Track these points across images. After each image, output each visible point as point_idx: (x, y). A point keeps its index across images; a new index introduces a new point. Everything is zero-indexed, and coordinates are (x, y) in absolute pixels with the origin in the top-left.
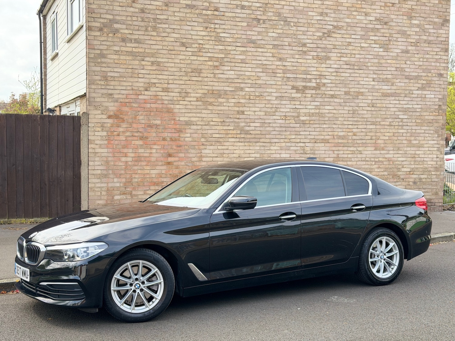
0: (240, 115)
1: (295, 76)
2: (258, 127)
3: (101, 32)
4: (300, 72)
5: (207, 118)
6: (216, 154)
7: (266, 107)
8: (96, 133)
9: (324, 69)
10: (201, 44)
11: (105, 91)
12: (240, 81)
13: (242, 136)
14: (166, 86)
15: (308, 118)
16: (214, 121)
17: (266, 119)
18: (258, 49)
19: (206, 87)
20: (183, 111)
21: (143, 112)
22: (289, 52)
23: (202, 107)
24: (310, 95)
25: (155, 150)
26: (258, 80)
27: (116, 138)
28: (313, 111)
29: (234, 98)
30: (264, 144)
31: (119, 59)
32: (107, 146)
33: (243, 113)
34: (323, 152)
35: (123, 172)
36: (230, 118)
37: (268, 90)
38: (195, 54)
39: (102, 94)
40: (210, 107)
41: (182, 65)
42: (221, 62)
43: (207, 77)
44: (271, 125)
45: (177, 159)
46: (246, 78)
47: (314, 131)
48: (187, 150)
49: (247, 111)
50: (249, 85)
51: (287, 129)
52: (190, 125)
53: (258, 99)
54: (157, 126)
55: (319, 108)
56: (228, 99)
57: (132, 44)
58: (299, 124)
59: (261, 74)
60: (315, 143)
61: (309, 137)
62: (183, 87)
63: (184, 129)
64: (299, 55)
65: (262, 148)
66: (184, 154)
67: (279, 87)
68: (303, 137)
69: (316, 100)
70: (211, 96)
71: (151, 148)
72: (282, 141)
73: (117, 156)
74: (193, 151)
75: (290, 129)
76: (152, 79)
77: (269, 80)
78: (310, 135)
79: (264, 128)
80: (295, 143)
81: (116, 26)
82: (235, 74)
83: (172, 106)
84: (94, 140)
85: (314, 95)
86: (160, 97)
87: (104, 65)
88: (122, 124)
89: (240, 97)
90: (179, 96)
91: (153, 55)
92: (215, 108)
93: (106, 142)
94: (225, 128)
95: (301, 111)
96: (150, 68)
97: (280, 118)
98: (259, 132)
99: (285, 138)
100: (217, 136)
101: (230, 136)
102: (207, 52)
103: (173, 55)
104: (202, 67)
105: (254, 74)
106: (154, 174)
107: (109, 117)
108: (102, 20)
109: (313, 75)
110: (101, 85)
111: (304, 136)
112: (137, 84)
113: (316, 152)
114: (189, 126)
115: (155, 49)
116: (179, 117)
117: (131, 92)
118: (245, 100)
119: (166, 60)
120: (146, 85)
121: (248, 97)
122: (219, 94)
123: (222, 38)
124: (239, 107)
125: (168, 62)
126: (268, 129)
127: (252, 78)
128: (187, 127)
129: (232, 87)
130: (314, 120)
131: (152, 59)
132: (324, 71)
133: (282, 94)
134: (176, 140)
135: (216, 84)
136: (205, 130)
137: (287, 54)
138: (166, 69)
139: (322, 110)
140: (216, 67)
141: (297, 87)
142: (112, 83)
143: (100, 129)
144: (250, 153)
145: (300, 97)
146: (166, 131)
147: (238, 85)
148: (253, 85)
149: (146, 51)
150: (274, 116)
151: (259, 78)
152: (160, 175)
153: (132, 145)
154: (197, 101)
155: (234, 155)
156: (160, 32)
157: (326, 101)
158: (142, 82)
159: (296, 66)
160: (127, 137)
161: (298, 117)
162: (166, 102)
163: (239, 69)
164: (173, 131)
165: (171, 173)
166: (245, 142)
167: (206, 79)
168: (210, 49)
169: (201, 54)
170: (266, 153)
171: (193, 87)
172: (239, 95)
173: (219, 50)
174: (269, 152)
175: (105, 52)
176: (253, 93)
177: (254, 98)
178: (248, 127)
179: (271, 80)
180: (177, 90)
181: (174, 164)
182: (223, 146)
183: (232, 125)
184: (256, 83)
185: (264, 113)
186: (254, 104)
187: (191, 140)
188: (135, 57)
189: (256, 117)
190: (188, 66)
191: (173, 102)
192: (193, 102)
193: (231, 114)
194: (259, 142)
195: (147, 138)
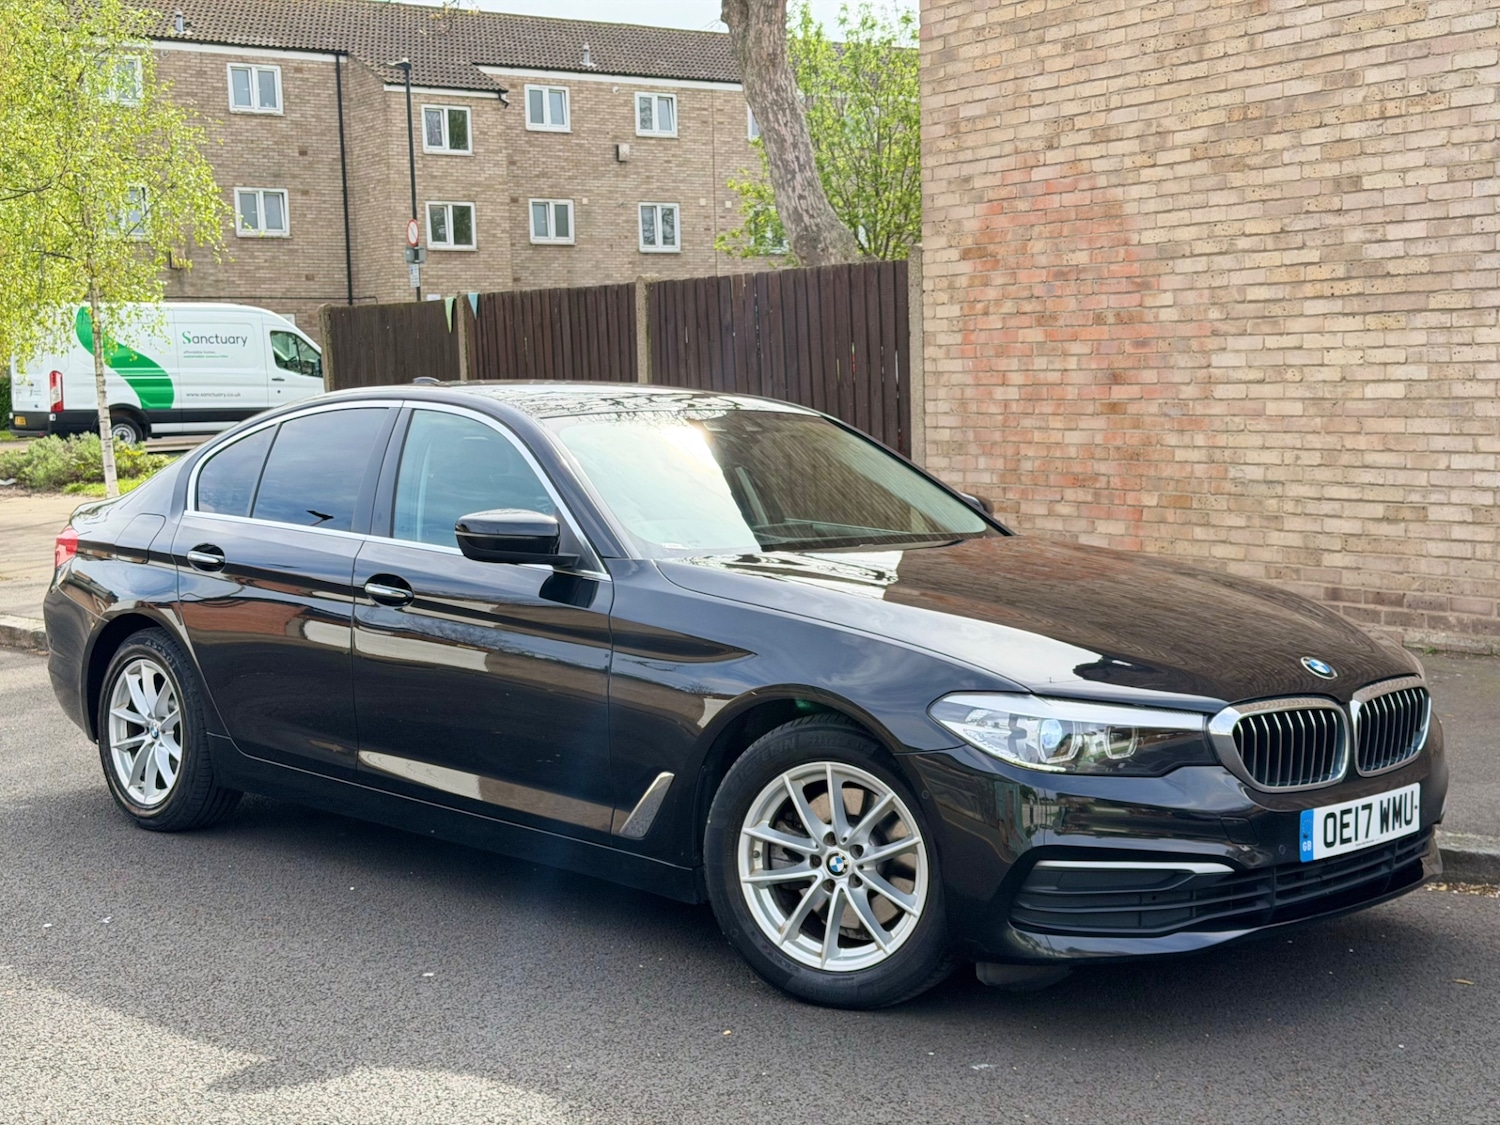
0: (1344, 196)
2: (1421, 243)
5: (1225, 226)
6: (1259, 368)
7: (1453, 144)
8: (938, 308)
12: (1343, 44)
13: (1356, 286)
14: (1101, 119)
16: (1250, 235)
17: (1455, 200)
19: (1224, 99)
20: (1151, 206)
21: (1042, 227)
23: (1211, 182)
25: (1075, 358)
26: (1417, 21)
27: (982, 323)
29: (1321, 126)
30: (1445, 319)
31: (984, 56)
32: (963, 352)
33: (1355, 182)
35: (997, 436)
36: (1308, 212)
37: (1461, 61)
39: (950, 183)
40: (1236, 179)
41: (1147, 30)
43: (1226, 55)
44: (1476, 226)
45: (1133, 391)
46: (1366, 24)
48: (1165, 356)
49: (1370, 174)
50: (1380, 55)
52: (1172, 258)
53: (1419, 109)
54: (1079, 269)
56: (1298, 132)
62: (1151, 112)
63: (1154, 276)
65: (1440, 338)
66: (1155, 371)
70: (1239, 130)
71: (1066, 354)
73: (984, 382)
74: (1182, 360)
76: (1066, 103)
77: (1464, 10)
79: (1444, 242)
82: (1325, 19)
83: (1119, 192)
84: (934, 334)
86: (1085, 166)
87: (952, 85)
88: (993, 274)
89: (1345, 116)
90: (1138, 150)
91: (1066, 16)
92: (1254, 177)
93: (958, 338)
94: (1291, 257)
96: (1058, 64)
98: (1422, 265)
100: (1262, 293)
101: (1309, 290)
104: (1211, 17)
106: (1074, 444)
107: (966, 255)
110: (947, 152)
112: (1027, 132)
114: (1171, 263)
116: (1140, 231)
117: (1010, 162)
118: (1364, 125)
119: (1101, 23)
120: (1050, 130)
121: (1374, 110)
122: (1258, 120)
124: (1340, 161)
125: (1106, 30)
126: (1464, 244)
127: (1391, 19)
128: (1163, 267)
129: (1314, 77)
131: (1066, 31)
134: (1131, 320)
135: (1256, 77)
136: (1222, 272)
138: (1100, 56)
142: (970, 140)
143: (944, 297)
144: (1385, 364)
146: (1105, 289)
147: (1336, 63)
148: (1397, 49)
150: (1490, 181)
151: (1420, 11)
152: (1089, 450)
153: (1018, 345)
154: (1195, 160)
155: (1325, 374)
158: (1040, 121)
160: (1006, 317)
162: (1102, 181)
164: (1124, 285)
165: (1119, 442)
166: (1365, 314)
167: (1221, 66)
170: (1455, 358)
171: (1181, 105)
172: (1340, 107)
174: (1468, 354)
175: (953, 42)
176: (1399, 85)
177: (1403, 108)
178: (1376, 245)
179: (1477, 9)
180: (1132, 130)
181: (1129, 411)
182: (1281, 334)
183: (1313, 244)
184: (1409, 41)
185: (1445, 171)
186: (1401, 137)
187: (1176, 319)
188: (1021, 36)
189: (1410, 196)
190: (1165, 28)
191: (1121, 177)
192: (1180, 167)
193: (1309, 197)
194: (1426, 310)
195: (1054, 317)
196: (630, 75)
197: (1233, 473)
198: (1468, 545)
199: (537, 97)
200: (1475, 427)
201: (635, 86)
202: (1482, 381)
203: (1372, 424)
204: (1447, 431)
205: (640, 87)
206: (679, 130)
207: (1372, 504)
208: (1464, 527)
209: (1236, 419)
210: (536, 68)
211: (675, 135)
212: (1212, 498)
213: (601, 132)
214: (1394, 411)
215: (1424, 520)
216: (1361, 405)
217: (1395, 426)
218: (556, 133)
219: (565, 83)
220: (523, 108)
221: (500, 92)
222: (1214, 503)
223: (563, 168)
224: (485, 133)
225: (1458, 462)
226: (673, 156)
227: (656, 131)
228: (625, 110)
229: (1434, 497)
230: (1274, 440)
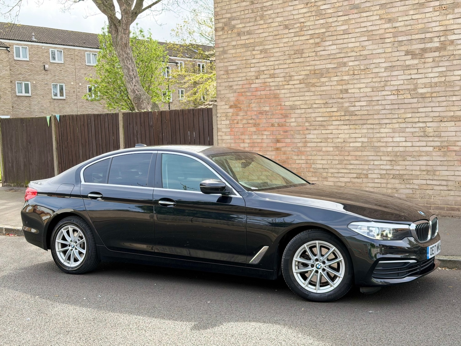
0: (343, 94)
1: (409, 38)
2: (365, 107)
3: (223, 31)
4: (416, 32)
5: (310, 101)
6: (320, 138)
7: (373, 82)
8: (222, 122)
9: (452, 22)
10: (302, 22)
11: (227, 84)
12: (342, 55)
13: (347, 118)
14: (272, 72)
15: (429, 90)
16: (317, 104)
17: (374, 96)
18: (362, 14)
19: (308, 68)
20: (288, 95)
21: (255, 100)
22: (401, 9)
23: (306, 89)
24: (431, 60)
25: (266, 136)
26: (363, 50)
27: (236, 126)
28: (436, 80)
29: (336, 76)
30: (372, 126)
31: (236, 53)
32: (230, 133)
33: (346, 91)
34: (454, 134)
36: (333, 98)
37: (375, 61)
38: (297, 34)
39: (225, 87)
40: (313, 89)
41: (286, 49)
42: (322, 37)
43: (309, 56)
44: (380, 102)
45: (284, 144)
46: (348, 50)
47: (439, 106)
48: (292, 135)
49: (351, 89)
50: (353, 59)
51: (401, 106)
53: (364, 73)
54: (266, 112)
55: (445, 75)
56: (330, 77)
57: (245, 37)
58: (417, 99)
59: (366, 43)
60: (441, 123)
61: (432, 114)
62: (287, 70)
63: (289, 114)
64: (415, 10)
65: (371, 131)
66: (290, 139)
67: (388, 55)
68: (423, 115)
69: (441, 64)
70: (313, 76)
71: (262, 135)
72: (394, 121)
73: (238, 142)
74: (298, 136)
75: (404, 106)
76: (261, 67)
77: (376, 48)
78: (432, 111)
79: (371, 107)
80: (411, 124)
81: (233, 22)
82: (337, 48)
83: (278, 91)
84: (221, 129)
85: (437, 59)
86: (268, 84)
87: (226, 60)
88: (239, 112)
89: (343, 74)
90: (283, 80)
91: (261, 43)
92: (318, 89)
93: (229, 130)
94: (328, 110)
95: (419, 81)
96: (259, 56)
97: (390, 94)
98: (366, 113)
99: (398, 118)
100: (321, 119)
101: (334, 118)
102: (309, 30)
103: (278, 40)
104: (305, 46)
105: (358, 44)
107: (231, 107)
108: (223, 20)
109: (435, 33)
110: (224, 79)
111: (424, 113)
112: (250, 74)
113: (443, 134)
114: (294, 110)
115: (263, 37)
116: (285, 102)
117: (245, 82)
118: (348, 76)
119: (272, 46)
120: (257, 74)
121: (351, 73)
122: (319, 74)
123: (323, 11)
124: (342, 85)
125: (273, 48)
126: (377, 107)
127: (356, 49)
128: (291, 111)
129: (334, 63)
130: (439, 92)
131: (261, 48)
132: (452, 24)
133: (393, 63)
134: (282, 126)
135: (318, 63)
136: (309, 113)
137: (398, 12)
138: (272, 55)
139: (449, 77)
140: (317, 44)
141: (412, 52)
142: (232, 76)
143: (224, 118)
144: (356, 138)
145: (417, 64)
146: (274, 117)
147: (341, 60)
148: (357, 57)
149: (256, 40)
150: (384, 92)
151: (364, 48)
153: (248, 132)
154: (300, 83)
155: (339, 140)
156: (267, 19)
157: (455, 64)
158: (253, 71)
159: (410, 25)
160: (244, 124)
161: (415, 89)
162: (273, 88)
163: (341, 41)
164: (280, 116)
165: (279, 158)
166: (350, 125)
167: (308, 59)
168: (311, 25)
169: (302, 33)
170: (375, 136)
171: (296, 69)
172: (342, 71)
173: (319, 25)
174: (378, 135)
175: (226, 49)
176: (358, 66)
177: (359, 72)
178: (353, 107)
179: (379, 48)
180: (282, 75)
181: (282, 150)
182: (327, 130)
183: (335, 106)
184: (361, 55)
185: (371, 89)
186: (359, 80)
187: (296, 125)
188: (247, 48)
189: (362, 95)
190: (291, 48)
191: (278, 87)
192: (296, 85)
193: (334, 94)
194: (367, 124)
195: (259, 124)
196: (48, 43)
197: (313, 166)
198: (379, 184)
199: (18, 50)
200: (381, 154)
201: (50, 47)
202: (382, 142)
203: (352, 153)
204: (373, 155)
205: (51, 47)
206: (64, 61)
207: (353, 174)
208: (378, 179)
209: (314, 152)
210: (17, 40)
211: (63, 63)
212: (307, 173)
213: (39, 61)
214: (358, 150)
215: (367, 178)
216: (349, 148)
217: (359, 153)
218: (24, 61)
219: (27, 45)
220: (13, 53)
221: (7, 47)
222: (308, 174)
223: (27, 72)
224: (2, 61)
225: (376, 163)
226: (62, 69)
227: (57, 61)
228: (46, 54)
229: (370, 172)
230: (324, 157)
